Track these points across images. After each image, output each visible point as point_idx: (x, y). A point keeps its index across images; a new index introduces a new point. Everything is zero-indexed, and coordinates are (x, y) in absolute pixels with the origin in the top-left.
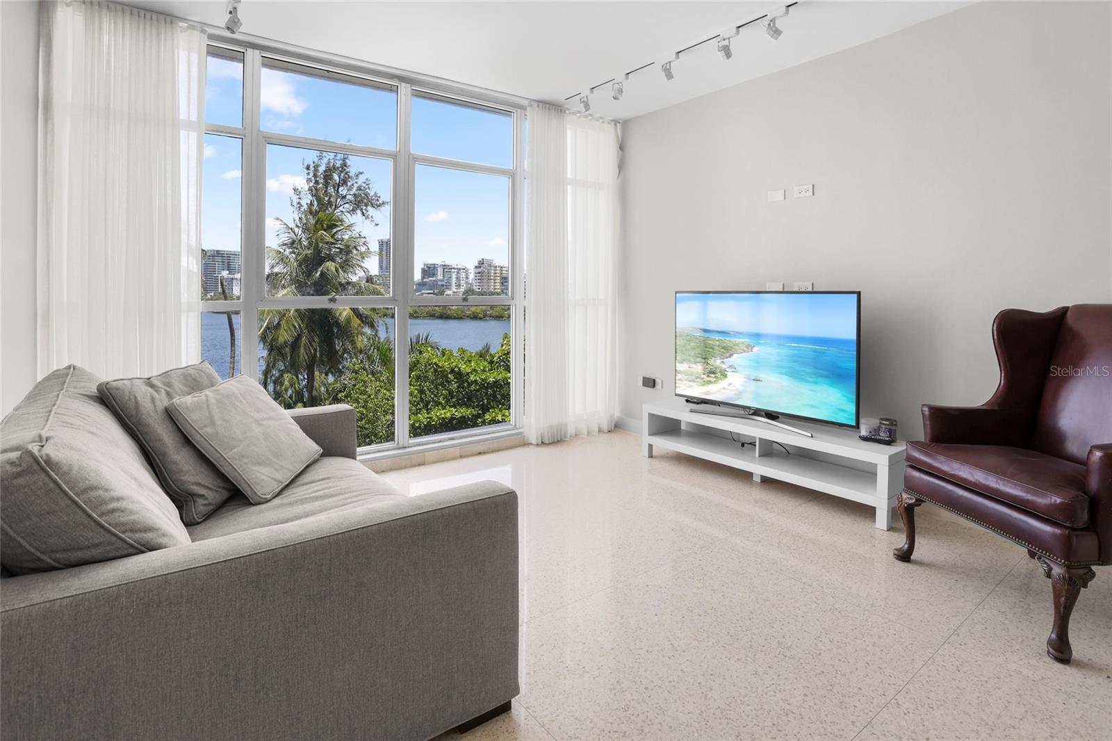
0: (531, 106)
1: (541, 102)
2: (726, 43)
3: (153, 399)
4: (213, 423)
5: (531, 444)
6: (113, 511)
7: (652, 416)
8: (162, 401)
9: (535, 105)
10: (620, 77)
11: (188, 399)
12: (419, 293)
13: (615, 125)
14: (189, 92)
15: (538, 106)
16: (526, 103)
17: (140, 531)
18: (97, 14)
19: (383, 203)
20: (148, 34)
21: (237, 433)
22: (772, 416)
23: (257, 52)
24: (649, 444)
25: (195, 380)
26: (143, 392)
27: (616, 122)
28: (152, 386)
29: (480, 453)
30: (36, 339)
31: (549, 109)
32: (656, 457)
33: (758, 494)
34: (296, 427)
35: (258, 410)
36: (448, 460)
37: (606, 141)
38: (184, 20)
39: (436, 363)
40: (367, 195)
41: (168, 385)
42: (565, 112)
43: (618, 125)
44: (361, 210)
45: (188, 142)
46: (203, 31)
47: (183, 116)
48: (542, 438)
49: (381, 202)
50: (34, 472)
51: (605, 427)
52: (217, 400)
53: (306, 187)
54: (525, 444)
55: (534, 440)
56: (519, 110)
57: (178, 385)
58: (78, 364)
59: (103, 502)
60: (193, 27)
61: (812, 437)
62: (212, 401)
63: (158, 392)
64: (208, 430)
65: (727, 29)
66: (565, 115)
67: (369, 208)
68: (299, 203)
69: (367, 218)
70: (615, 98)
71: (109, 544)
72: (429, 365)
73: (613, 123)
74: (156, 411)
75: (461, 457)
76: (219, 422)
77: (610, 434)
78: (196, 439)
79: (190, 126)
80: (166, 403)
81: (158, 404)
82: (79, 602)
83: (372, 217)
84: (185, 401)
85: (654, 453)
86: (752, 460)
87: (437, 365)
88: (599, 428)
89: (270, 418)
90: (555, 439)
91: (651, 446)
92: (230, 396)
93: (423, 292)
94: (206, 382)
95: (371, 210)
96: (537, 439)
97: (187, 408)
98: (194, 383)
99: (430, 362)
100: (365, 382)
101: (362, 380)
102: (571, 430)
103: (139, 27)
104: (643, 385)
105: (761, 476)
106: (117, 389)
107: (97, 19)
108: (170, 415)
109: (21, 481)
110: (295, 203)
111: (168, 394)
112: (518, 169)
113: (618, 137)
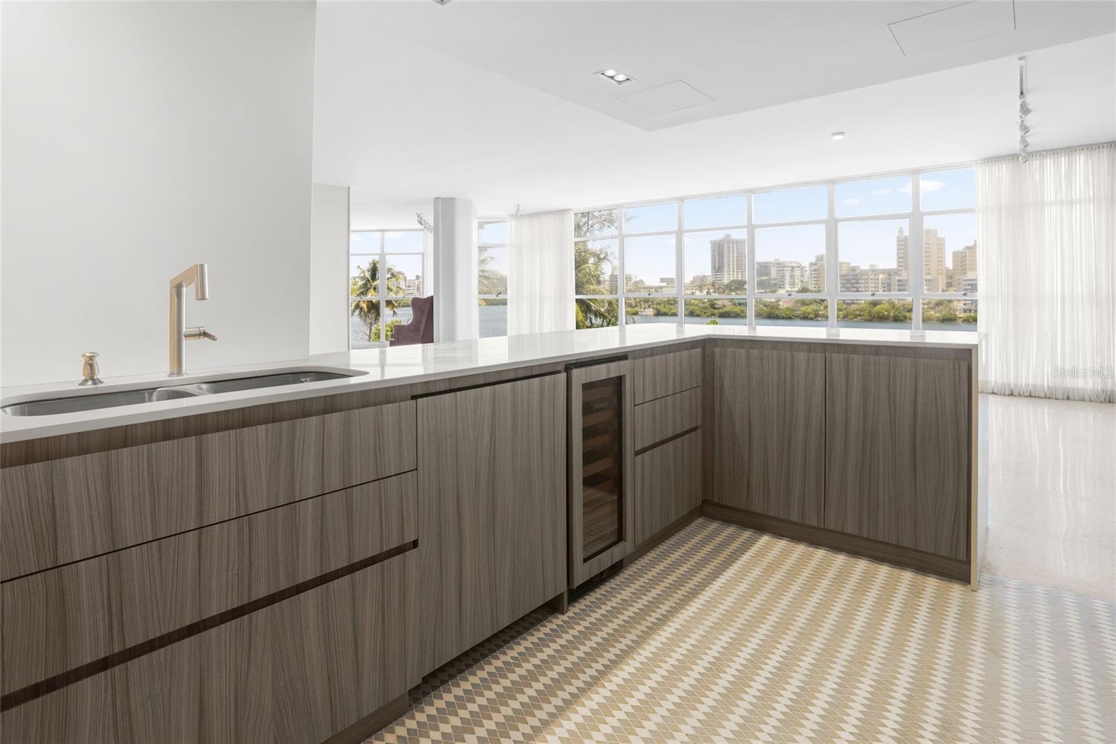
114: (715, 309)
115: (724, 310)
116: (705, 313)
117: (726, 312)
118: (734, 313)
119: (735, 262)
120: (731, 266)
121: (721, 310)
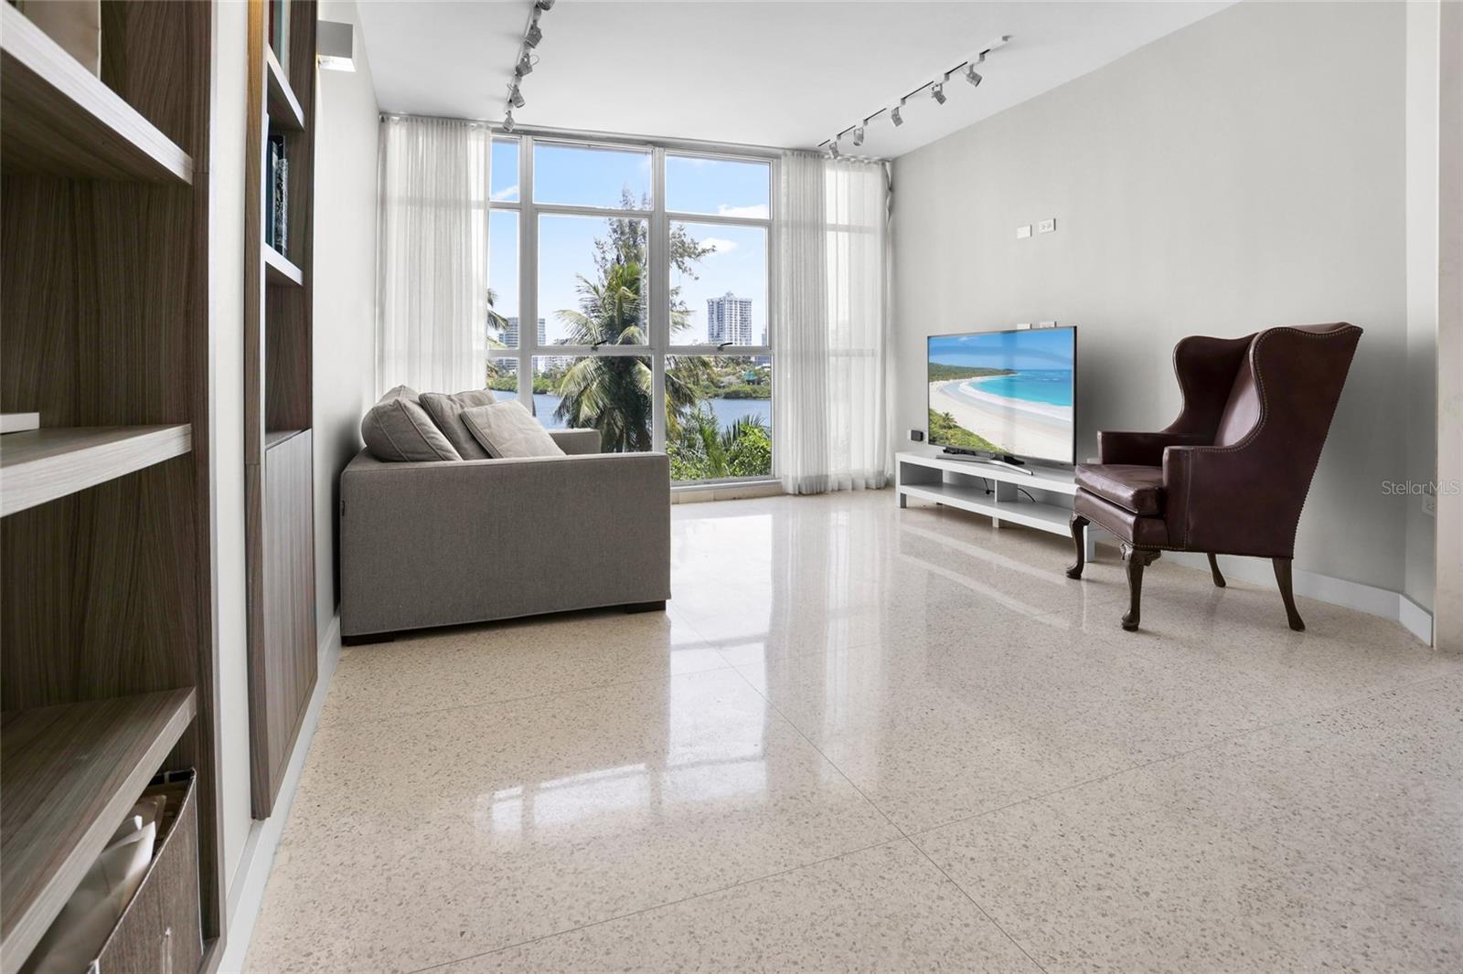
0: (785, 155)
1: (797, 150)
2: (937, 89)
3: (452, 408)
4: (490, 427)
5: (788, 494)
6: (433, 438)
7: (902, 463)
8: (458, 410)
9: (789, 153)
10: (860, 124)
11: (475, 410)
12: (760, 367)
13: (883, 165)
14: (478, 178)
15: (793, 154)
16: (781, 152)
17: (444, 450)
18: (415, 127)
19: (704, 251)
20: (448, 137)
21: (506, 435)
22: (1010, 459)
23: (530, 137)
24: (902, 494)
25: (479, 400)
26: (446, 404)
27: (883, 162)
28: (452, 400)
29: (734, 499)
30: (375, 379)
31: (805, 157)
32: (909, 508)
33: (996, 538)
34: (551, 440)
35: (523, 423)
36: (701, 502)
37: (873, 181)
38: (474, 121)
39: (762, 447)
40: (683, 243)
41: (462, 400)
42: (823, 157)
43: (887, 164)
44: (677, 261)
45: (477, 216)
46: (488, 128)
47: (473, 198)
48: (799, 488)
49: (700, 250)
50: (398, 410)
51: (873, 483)
52: (494, 413)
53: (611, 242)
54: (784, 494)
55: (790, 490)
56: (775, 160)
57: (468, 401)
58: (406, 385)
59: (429, 432)
60: (480, 127)
61: (1032, 474)
62: (490, 413)
63: (455, 404)
64: (487, 431)
65: (938, 77)
66: (823, 160)
67: (686, 258)
68: (604, 258)
69: (684, 271)
70: (857, 144)
71: (430, 453)
72: (755, 449)
73: (880, 163)
74: (453, 415)
75: (715, 500)
76: (493, 425)
77: (878, 491)
78: (478, 436)
79: (479, 205)
80: (460, 411)
81: (455, 411)
82: (419, 470)
83: (690, 269)
84: (472, 410)
85: (908, 503)
86: (992, 505)
87: (765, 450)
88: (867, 483)
89: (530, 429)
90: (815, 489)
91: (903, 497)
92: (502, 411)
93: (764, 365)
94: (486, 401)
95: (688, 261)
96: (794, 490)
97: (473, 414)
98: (478, 400)
99: (756, 446)
100: (679, 469)
101: (676, 467)
102: (832, 483)
103: (442, 133)
104: (912, 439)
105: (1000, 520)
106: (431, 398)
107: (415, 132)
108: (463, 419)
109: (394, 413)
110: (599, 259)
111: (461, 406)
112: (775, 219)
113: (887, 176)
114: (720, 387)
115: (732, 389)
116: (707, 393)
117: (734, 392)
118: (744, 393)
119: (738, 327)
120: (734, 332)
121: (727, 390)
